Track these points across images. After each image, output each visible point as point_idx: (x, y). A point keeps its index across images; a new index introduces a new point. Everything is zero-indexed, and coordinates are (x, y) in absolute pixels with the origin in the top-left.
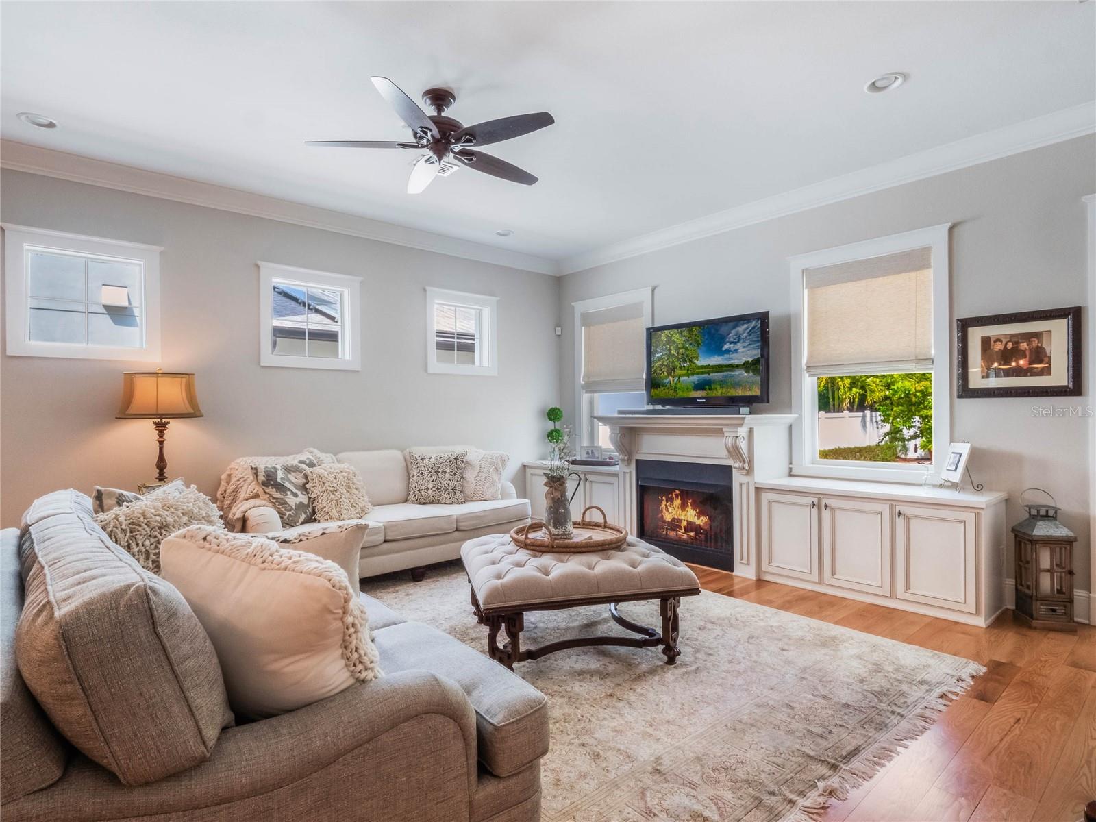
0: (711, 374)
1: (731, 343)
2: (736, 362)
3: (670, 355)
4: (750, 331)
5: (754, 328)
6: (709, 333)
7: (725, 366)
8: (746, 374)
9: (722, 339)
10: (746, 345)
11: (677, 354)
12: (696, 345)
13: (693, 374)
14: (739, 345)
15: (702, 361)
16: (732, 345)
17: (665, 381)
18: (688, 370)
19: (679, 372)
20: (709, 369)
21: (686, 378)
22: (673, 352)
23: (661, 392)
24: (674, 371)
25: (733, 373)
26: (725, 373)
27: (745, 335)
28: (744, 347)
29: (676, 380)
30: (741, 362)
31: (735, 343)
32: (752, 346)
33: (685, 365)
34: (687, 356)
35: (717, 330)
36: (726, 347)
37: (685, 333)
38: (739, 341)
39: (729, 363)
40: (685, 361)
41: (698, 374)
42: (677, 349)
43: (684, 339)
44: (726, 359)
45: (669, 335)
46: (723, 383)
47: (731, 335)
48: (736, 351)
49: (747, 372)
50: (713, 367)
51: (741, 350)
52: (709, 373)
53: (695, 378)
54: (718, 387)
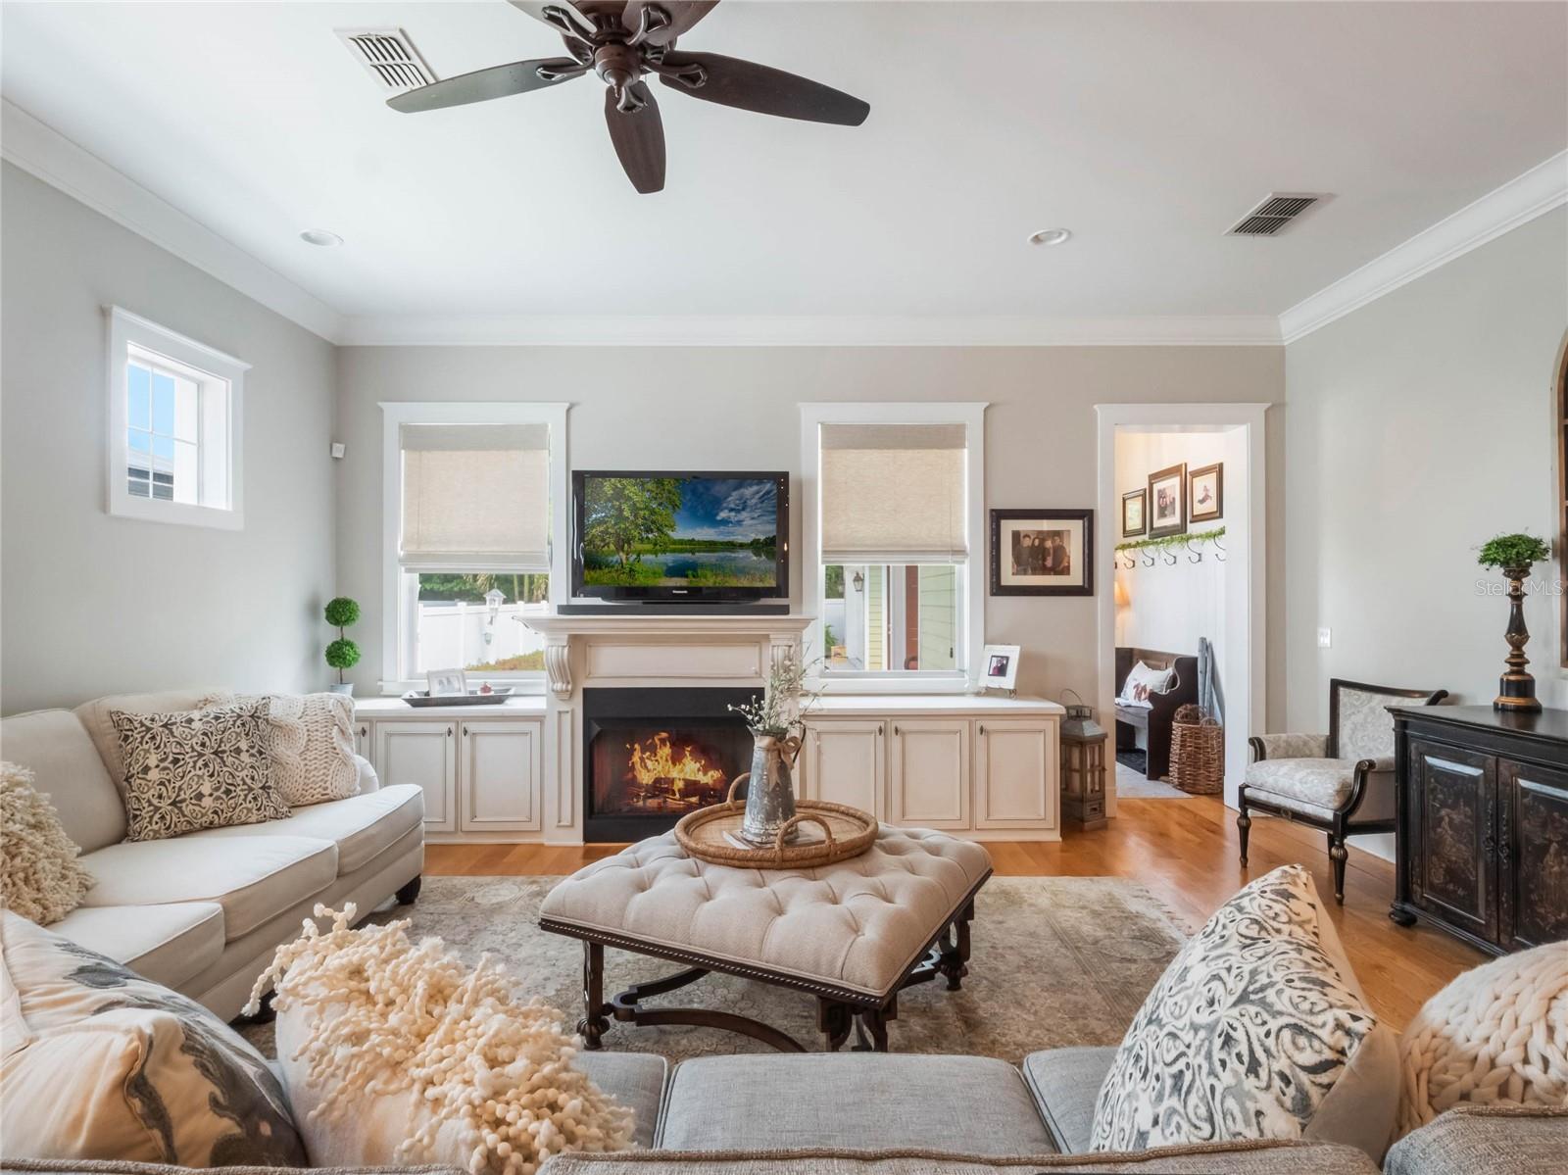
0: (697, 554)
1: (732, 510)
2: (740, 539)
3: (620, 517)
4: (763, 496)
5: (768, 493)
6: (694, 492)
7: (722, 543)
8: (755, 558)
9: (717, 503)
10: (756, 516)
11: (635, 516)
12: (670, 506)
13: (664, 552)
14: (744, 515)
15: (681, 533)
16: (733, 514)
17: (610, 559)
18: (655, 545)
19: (637, 546)
20: (693, 545)
21: (651, 557)
22: (626, 513)
23: (604, 576)
24: (629, 544)
25: (733, 555)
26: (721, 554)
27: (754, 501)
28: (753, 519)
29: (631, 559)
30: (748, 540)
31: (738, 511)
32: (765, 518)
33: (650, 536)
34: (653, 522)
35: (708, 489)
36: (723, 515)
37: (649, 486)
38: (743, 509)
39: (727, 539)
40: (649, 530)
41: (674, 551)
42: (635, 509)
43: (647, 495)
44: (722, 533)
45: (619, 485)
46: (717, 568)
47: (730, 499)
48: (739, 523)
49: (757, 554)
50: (699, 543)
51: (748, 522)
52: (693, 552)
53: (669, 558)
54: (709, 574)
